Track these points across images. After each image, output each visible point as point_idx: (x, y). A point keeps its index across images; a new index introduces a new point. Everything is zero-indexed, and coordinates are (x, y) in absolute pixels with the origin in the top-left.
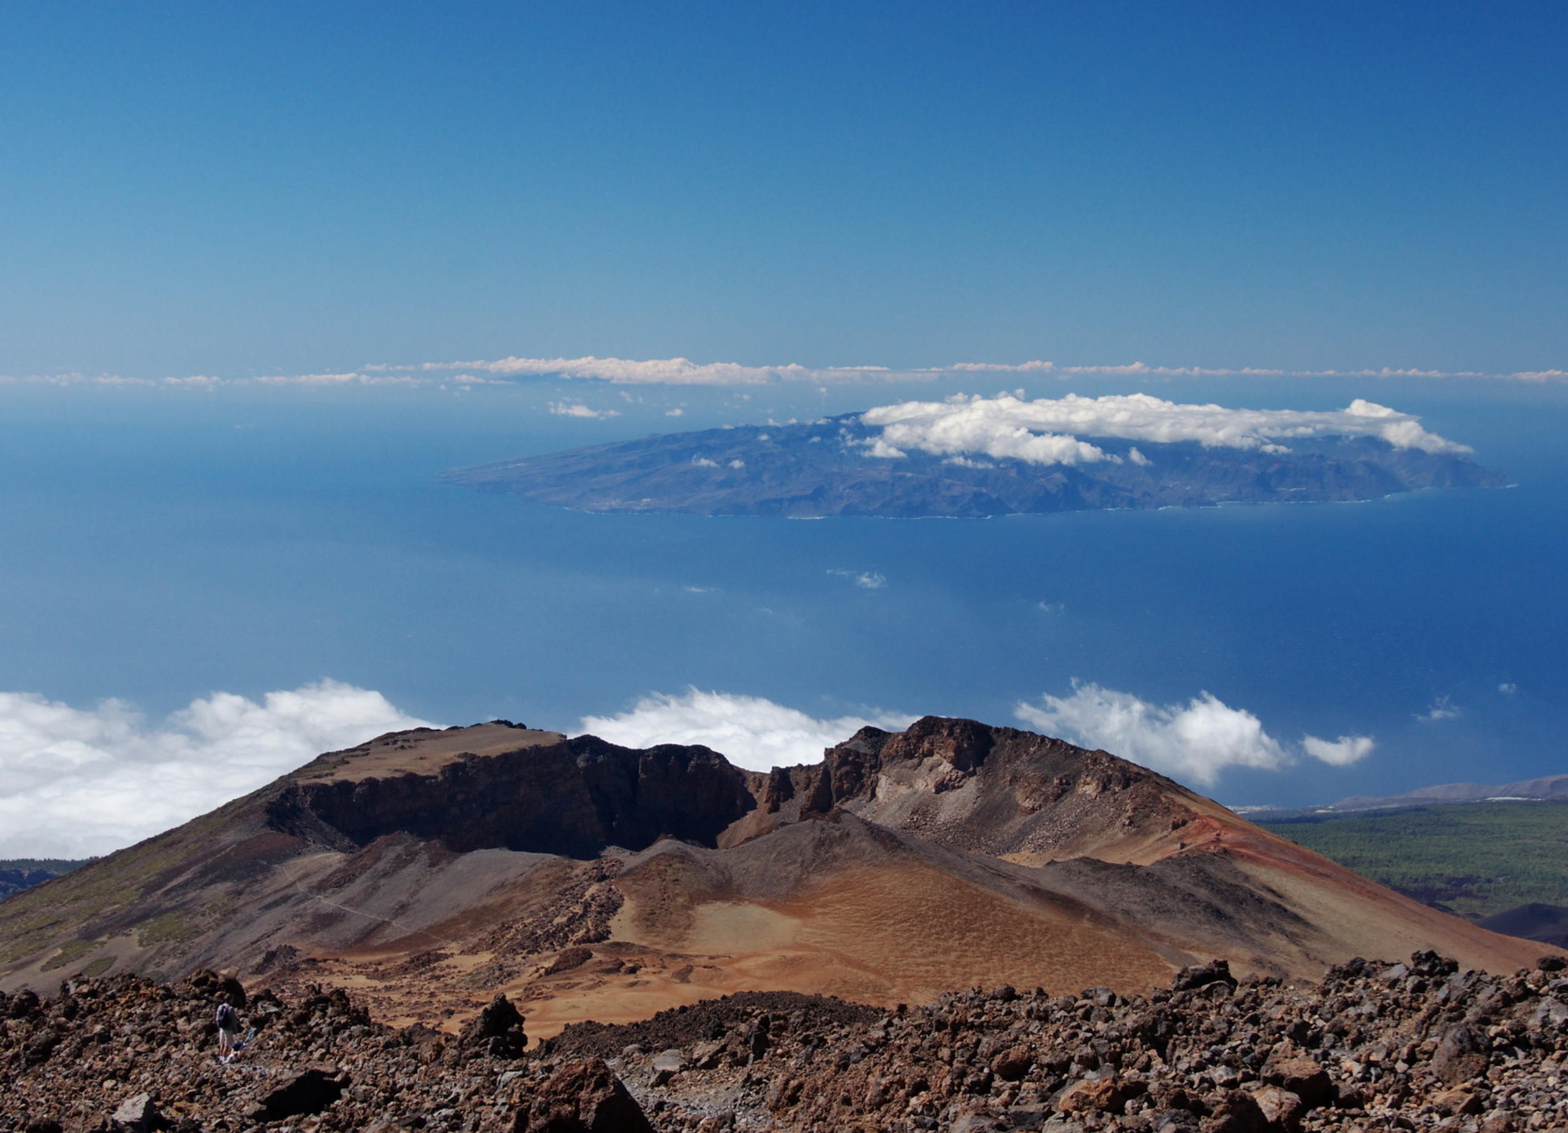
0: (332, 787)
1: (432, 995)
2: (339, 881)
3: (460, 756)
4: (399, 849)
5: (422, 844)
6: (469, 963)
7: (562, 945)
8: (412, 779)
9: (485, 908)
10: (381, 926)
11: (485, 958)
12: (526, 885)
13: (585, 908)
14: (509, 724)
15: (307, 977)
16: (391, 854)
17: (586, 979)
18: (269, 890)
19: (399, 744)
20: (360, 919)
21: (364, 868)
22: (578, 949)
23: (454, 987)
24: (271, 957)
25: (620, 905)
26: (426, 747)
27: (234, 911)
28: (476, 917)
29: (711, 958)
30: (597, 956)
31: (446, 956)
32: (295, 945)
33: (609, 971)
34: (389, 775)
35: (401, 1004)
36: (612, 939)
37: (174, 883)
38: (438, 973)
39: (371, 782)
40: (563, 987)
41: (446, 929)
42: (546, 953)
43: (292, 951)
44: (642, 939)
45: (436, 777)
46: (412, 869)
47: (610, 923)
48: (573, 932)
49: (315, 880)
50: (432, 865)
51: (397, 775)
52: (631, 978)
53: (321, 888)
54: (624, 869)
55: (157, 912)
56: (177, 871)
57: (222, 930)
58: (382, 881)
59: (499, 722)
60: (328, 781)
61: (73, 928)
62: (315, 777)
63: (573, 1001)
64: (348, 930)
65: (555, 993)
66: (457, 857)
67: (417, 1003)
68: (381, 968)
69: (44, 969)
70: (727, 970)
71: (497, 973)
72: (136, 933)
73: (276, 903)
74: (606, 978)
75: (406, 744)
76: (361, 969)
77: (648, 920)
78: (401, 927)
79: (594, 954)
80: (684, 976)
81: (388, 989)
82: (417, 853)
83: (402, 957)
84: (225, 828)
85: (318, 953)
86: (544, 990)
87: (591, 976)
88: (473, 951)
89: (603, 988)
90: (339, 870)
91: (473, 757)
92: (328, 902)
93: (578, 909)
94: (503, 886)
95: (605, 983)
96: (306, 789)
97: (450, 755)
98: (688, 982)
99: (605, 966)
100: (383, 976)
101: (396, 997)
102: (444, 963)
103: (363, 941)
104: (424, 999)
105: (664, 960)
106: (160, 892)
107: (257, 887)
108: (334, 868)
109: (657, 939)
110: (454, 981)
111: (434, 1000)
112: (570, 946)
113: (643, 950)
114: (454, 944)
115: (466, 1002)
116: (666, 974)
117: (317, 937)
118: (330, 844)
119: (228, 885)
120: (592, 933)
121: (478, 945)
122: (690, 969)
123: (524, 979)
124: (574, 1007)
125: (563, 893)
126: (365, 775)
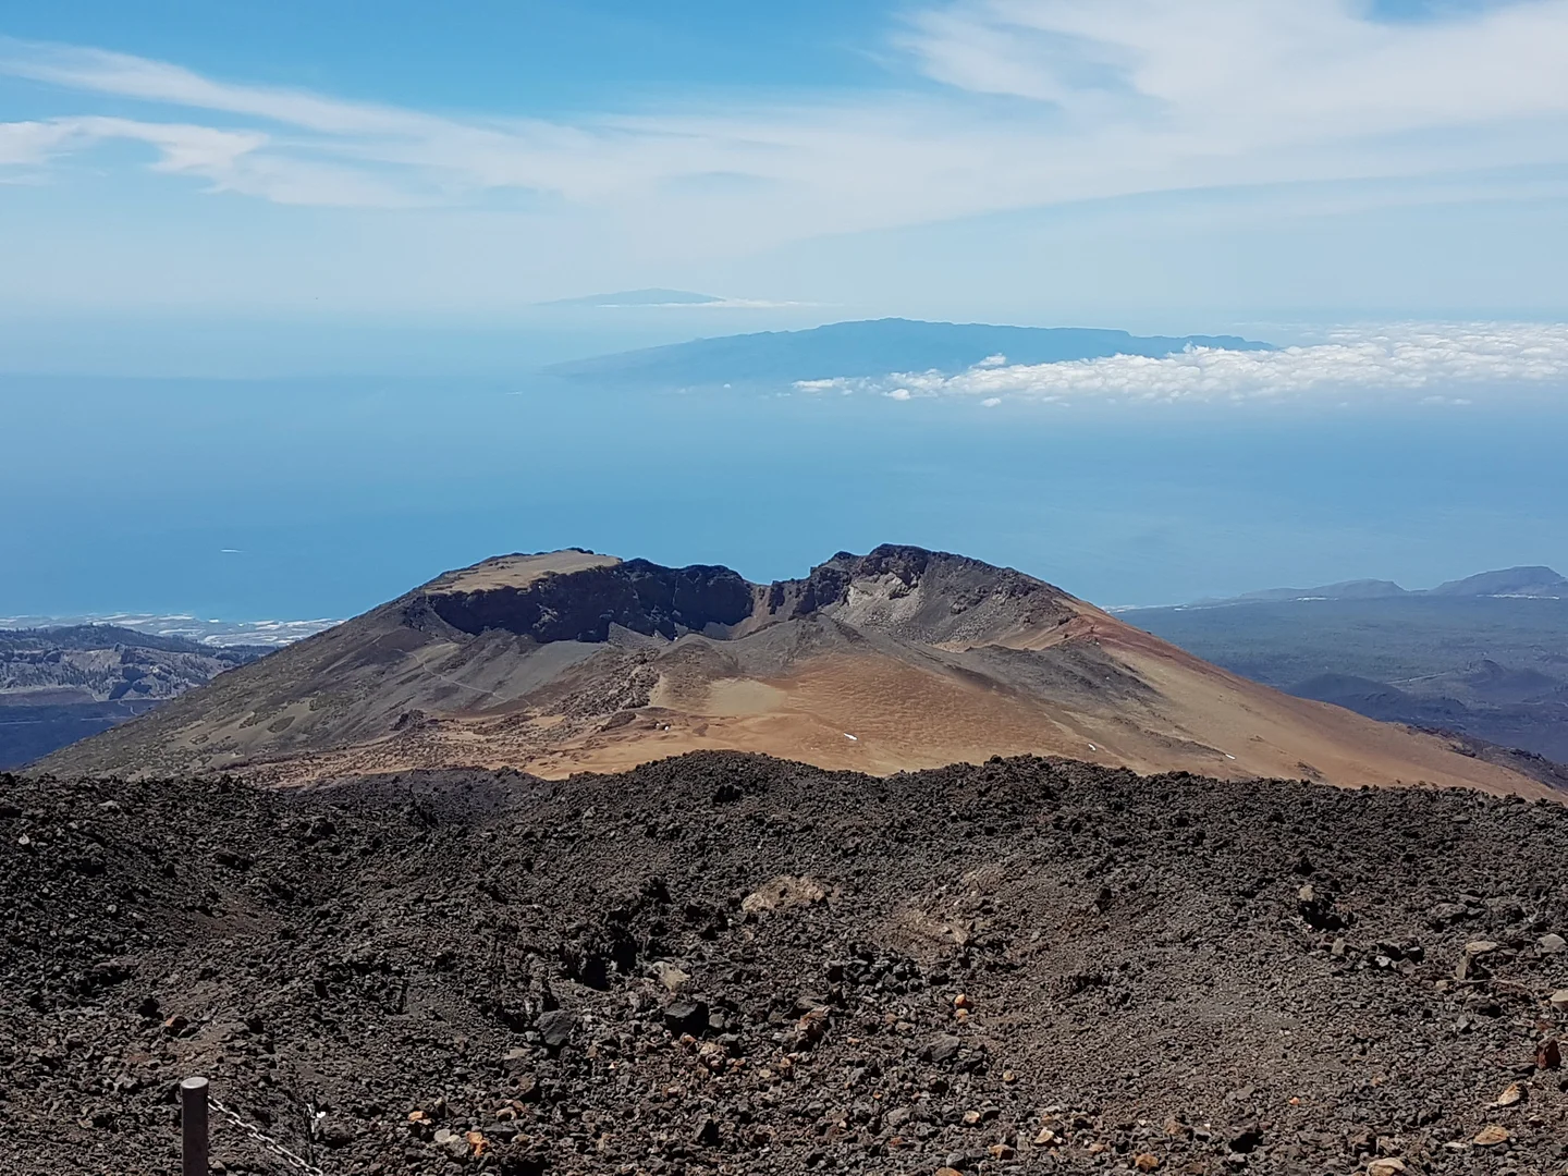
0: (450, 597)
1: (519, 745)
2: (455, 664)
3: (544, 574)
4: (498, 641)
5: (515, 637)
6: (546, 723)
7: (614, 710)
8: (508, 590)
9: (561, 683)
10: (485, 696)
11: (558, 719)
12: (590, 667)
13: (631, 684)
14: (581, 551)
15: (431, 732)
16: (491, 645)
17: (631, 735)
18: (404, 671)
19: (500, 565)
20: (471, 690)
21: (473, 655)
22: (626, 713)
23: (536, 739)
24: (404, 718)
25: (657, 681)
26: (520, 567)
27: (379, 686)
28: (553, 689)
29: (722, 718)
30: (639, 718)
31: (531, 718)
32: (423, 710)
33: (648, 728)
34: (491, 588)
35: (497, 752)
36: (650, 705)
37: (335, 665)
38: (525, 729)
39: (479, 593)
40: (614, 739)
41: (533, 698)
42: (603, 716)
43: (421, 714)
44: (672, 705)
45: (526, 589)
46: (509, 654)
47: (649, 694)
48: (622, 700)
49: (437, 663)
50: (521, 653)
51: (498, 588)
52: (663, 734)
53: (440, 669)
54: (660, 656)
55: (325, 687)
56: (337, 658)
57: (369, 699)
58: (485, 665)
59: (573, 549)
60: (447, 592)
61: (261, 699)
62: (438, 589)
63: (620, 750)
64: (460, 700)
65: (609, 744)
66: (540, 647)
67: (509, 751)
68: (484, 726)
69: (242, 726)
70: (732, 727)
71: (567, 730)
72: (308, 701)
73: (409, 680)
74: (646, 733)
75: (505, 565)
76: (469, 727)
77: (676, 691)
78: (499, 697)
79: (638, 716)
80: (701, 732)
81: (488, 741)
82: (511, 644)
83: (500, 719)
84: (373, 626)
85: (439, 716)
86: (600, 742)
87: (636, 732)
88: (551, 714)
89: (642, 741)
90: (455, 656)
91: (554, 574)
92: (447, 680)
93: (626, 684)
94: (572, 668)
95: (645, 737)
96: (432, 598)
97: (536, 571)
98: (704, 736)
99: (645, 725)
100: (486, 732)
101: (494, 747)
102: (529, 723)
103: (472, 708)
104: (515, 748)
105: (687, 720)
106: (325, 672)
107: (395, 668)
108: (451, 654)
109: (683, 705)
110: (536, 736)
111: (521, 749)
112: (620, 710)
113: (673, 714)
114: (536, 709)
115: (544, 751)
116: (690, 731)
117: (438, 704)
118: (449, 638)
119: (374, 667)
120: (636, 702)
121: (554, 709)
122: (706, 727)
123: (586, 734)
124: (621, 754)
125: (615, 673)
126: (475, 588)
